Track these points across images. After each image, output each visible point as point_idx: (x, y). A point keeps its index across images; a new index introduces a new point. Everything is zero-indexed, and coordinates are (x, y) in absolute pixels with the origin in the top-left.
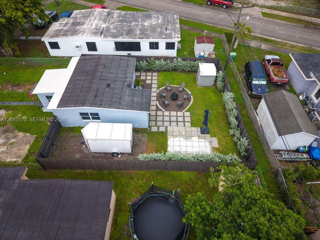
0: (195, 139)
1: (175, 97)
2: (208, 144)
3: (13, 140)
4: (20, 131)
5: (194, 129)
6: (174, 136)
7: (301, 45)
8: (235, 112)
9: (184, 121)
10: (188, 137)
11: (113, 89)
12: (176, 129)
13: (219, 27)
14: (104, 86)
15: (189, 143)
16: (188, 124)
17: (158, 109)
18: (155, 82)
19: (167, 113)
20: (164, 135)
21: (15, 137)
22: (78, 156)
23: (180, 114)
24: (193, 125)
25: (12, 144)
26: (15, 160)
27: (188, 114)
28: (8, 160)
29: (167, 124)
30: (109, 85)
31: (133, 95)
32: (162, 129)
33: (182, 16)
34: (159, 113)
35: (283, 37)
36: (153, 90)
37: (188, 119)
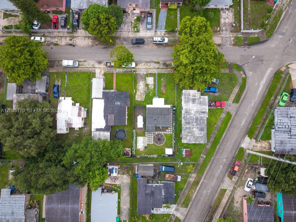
0: (143, 144)
1: (159, 139)
2: (141, 148)
3: (142, 95)
4: (146, 96)
5: (146, 145)
6: (143, 138)
7: (194, 197)
8: (149, 157)
9: (149, 142)
10: (143, 142)
11: (154, 121)
12: (146, 139)
13: (210, 163)
14: (155, 118)
15: (141, 143)
16: (148, 143)
17: (154, 134)
18: (167, 133)
19: (152, 137)
20: (144, 136)
21: (143, 95)
22: (137, 113)
23: (152, 141)
24: (148, 144)
25: (141, 95)
26: (136, 98)
27: (152, 143)
28: (136, 97)
29: (148, 137)
30: (155, 120)
31: (152, 127)
32: (146, 135)
33: (221, 146)
34: (152, 134)
35: (201, 191)
36: (163, 132)
37: (150, 143)
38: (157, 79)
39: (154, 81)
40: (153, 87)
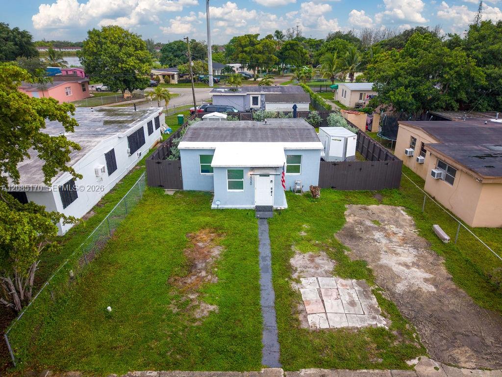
4: (343, 223)
21: (361, 223)
38: (269, 318)
39: (296, 296)
40: (297, 261)
